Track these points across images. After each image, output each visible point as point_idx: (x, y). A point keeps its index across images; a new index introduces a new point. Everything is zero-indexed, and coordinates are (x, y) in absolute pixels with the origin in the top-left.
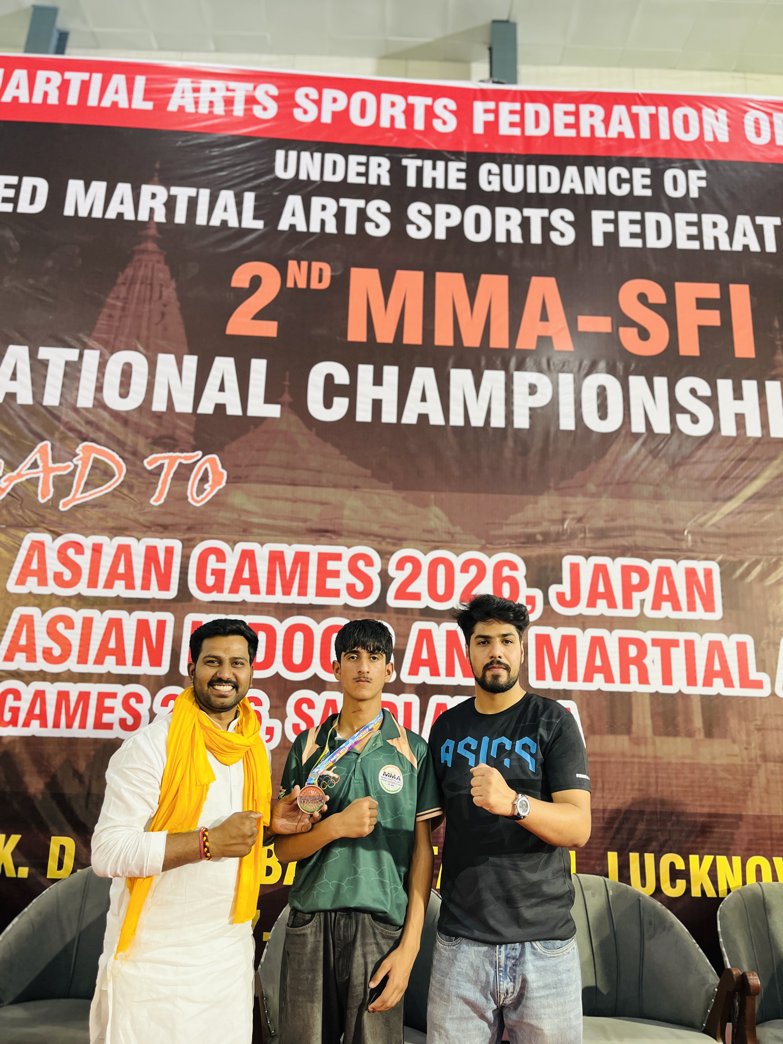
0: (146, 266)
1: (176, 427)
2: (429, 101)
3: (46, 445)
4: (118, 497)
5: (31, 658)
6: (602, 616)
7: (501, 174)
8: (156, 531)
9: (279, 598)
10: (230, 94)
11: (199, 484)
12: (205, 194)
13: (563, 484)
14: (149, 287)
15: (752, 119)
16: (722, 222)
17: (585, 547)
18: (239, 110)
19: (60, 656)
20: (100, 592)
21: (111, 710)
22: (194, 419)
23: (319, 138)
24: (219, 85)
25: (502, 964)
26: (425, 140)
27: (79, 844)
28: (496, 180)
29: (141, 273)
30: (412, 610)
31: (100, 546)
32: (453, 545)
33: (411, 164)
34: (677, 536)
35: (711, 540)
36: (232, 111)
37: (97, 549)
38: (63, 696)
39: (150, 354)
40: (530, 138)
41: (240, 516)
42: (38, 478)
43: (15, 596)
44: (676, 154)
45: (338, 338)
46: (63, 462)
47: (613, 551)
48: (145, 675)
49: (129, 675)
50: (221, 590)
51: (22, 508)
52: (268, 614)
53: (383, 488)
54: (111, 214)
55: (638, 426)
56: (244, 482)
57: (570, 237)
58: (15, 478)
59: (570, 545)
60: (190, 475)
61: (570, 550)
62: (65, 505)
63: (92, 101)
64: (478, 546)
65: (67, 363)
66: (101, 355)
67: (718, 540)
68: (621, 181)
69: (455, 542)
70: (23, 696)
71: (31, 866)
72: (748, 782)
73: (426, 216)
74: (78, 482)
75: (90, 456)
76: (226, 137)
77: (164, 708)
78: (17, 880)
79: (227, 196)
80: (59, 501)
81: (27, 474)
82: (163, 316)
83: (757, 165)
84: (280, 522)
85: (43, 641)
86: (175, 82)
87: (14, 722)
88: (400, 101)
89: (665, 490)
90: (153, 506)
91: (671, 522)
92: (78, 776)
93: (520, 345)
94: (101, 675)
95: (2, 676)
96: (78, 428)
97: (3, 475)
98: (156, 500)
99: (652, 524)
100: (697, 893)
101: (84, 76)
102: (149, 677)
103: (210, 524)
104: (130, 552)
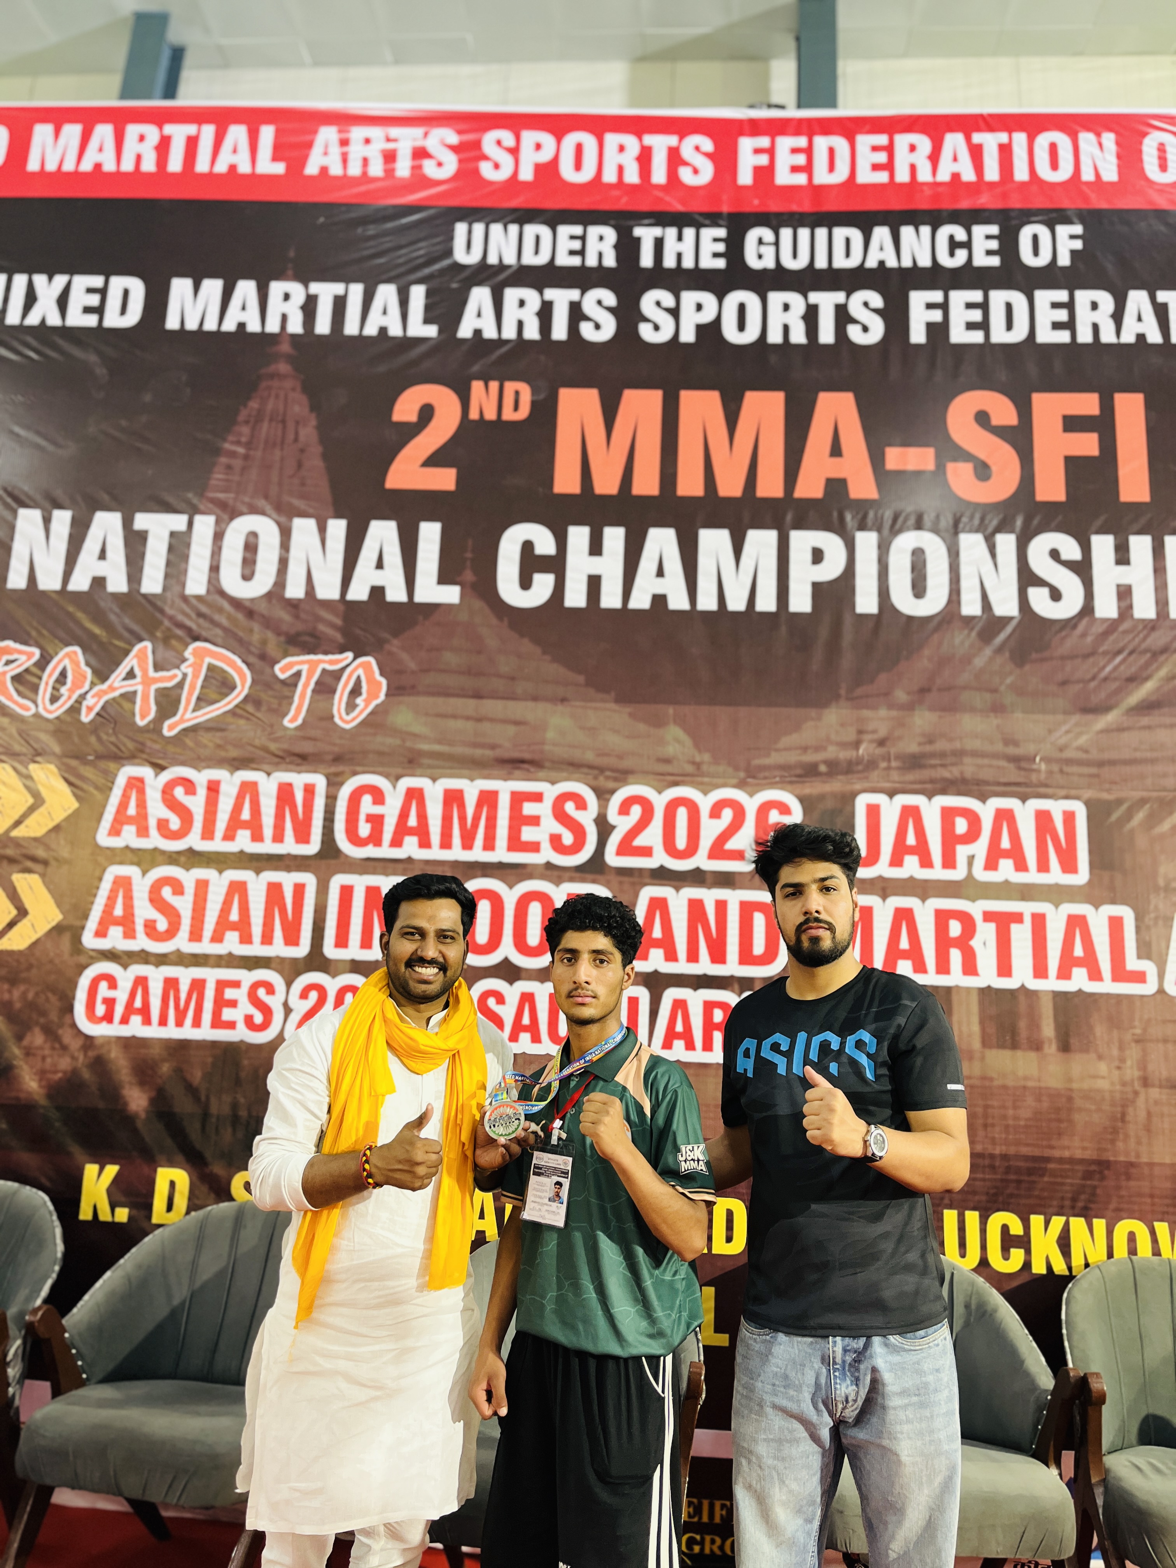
0: (277, 396)
1: (318, 619)
2: (673, 140)
3: (146, 647)
4: (241, 717)
5: (130, 934)
6: (911, 878)
7: (777, 244)
8: (291, 763)
9: (457, 853)
10: (391, 146)
11: (348, 698)
12: (356, 291)
13: (859, 691)
14: (280, 426)
15: (1155, 145)
16: (1106, 300)
17: (889, 781)
18: (403, 168)
19: (167, 931)
20: (217, 845)
21: (233, 1004)
22: (341, 608)
23: (514, 203)
24: (376, 132)
25: (839, 1360)
26: (668, 198)
27: (194, 1179)
28: (769, 252)
29: (270, 406)
30: (640, 871)
31: (218, 783)
32: (699, 779)
33: (646, 234)
34: (1024, 764)
35: (1074, 769)
36: (394, 170)
37: (213, 788)
38: (171, 984)
39: (283, 519)
40: (821, 187)
41: (404, 741)
42: (135, 693)
43: (108, 852)
44: (1039, 202)
45: (540, 489)
46: (168, 670)
47: (929, 786)
48: (278, 957)
49: (256, 957)
50: (378, 843)
51: (115, 733)
53: (603, 701)
54: (229, 326)
55: (971, 607)
56: (409, 695)
57: (877, 331)
58: (105, 692)
59: (867, 778)
60: (337, 685)
61: (867, 785)
62: (171, 728)
63: (202, 165)
64: (734, 781)
65: (173, 534)
66: (218, 522)
67: (1086, 770)
68: (954, 245)
69: (702, 775)
70: (120, 983)
71: (131, 1206)
72: (1119, 1115)
73: (668, 310)
74: (188, 697)
75: (203, 661)
76: (386, 208)
77: (303, 1002)
78: (113, 1226)
79: (387, 293)
80: (162, 723)
81: (122, 687)
82: (300, 465)
83: (1161, 214)
84: (459, 750)
85: (144, 911)
86: (315, 132)
87: (108, 1017)
88: (631, 142)
89: (1009, 699)
90: (286, 729)
91: (1016, 744)
92: (192, 1090)
93: (800, 492)
94: (220, 957)
95: (92, 958)
96: (188, 623)
97: (91, 689)
98: (292, 721)
99: (988, 748)
100: (1039, 1268)
101: (191, 129)
102: (283, 959)
103: (364, 753)
104: (257, 792)
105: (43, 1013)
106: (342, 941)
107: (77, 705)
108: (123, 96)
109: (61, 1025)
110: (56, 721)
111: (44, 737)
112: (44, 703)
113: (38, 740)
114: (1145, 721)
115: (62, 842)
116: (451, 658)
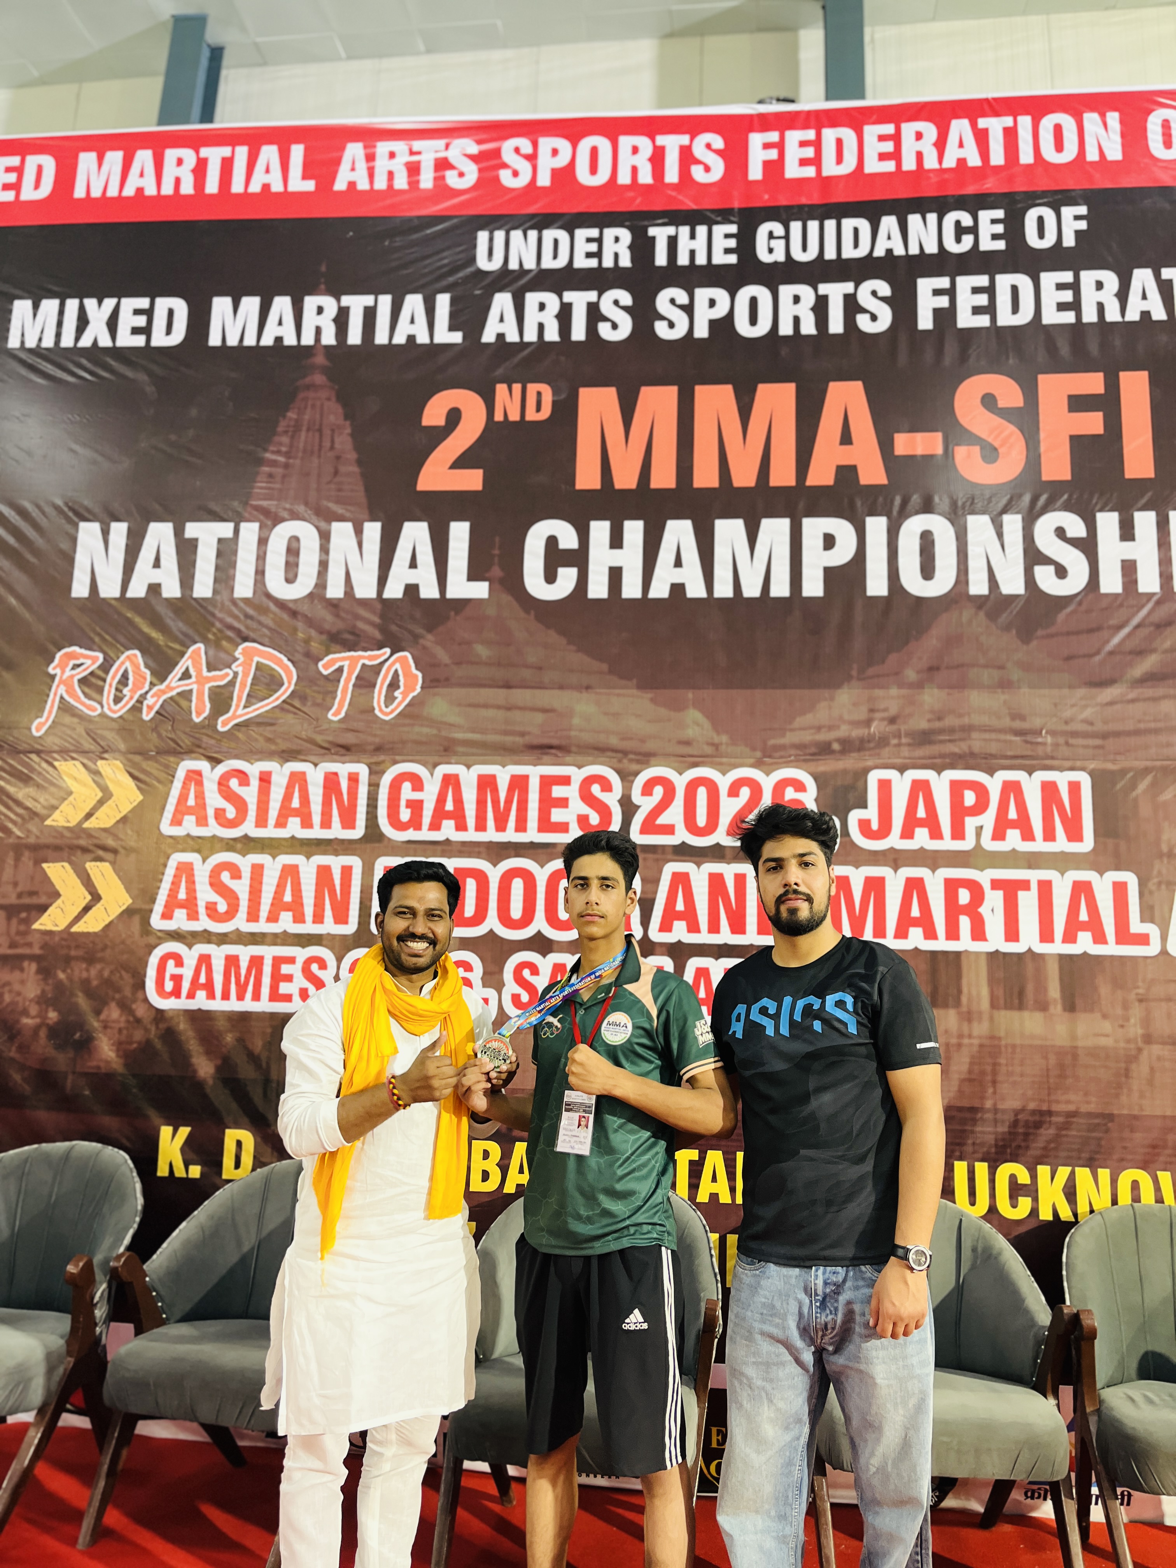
0: (313, 406)
1: (357, 617)
2: (685, 139)
3: (199, 648)
4: (288, 711)
5: (193, 915)
6: (922, 849)
7: (787, 237)
8: (336, 754)
9: (491, 835)
10: (415, 158)
11: (387, 691)
12: (385, 302)
13: (871, 671)
14: (317, 435)
15: (1160, 122)
16: (1110, 279)
17: (899, 758)
18: (427, 181)
19: (226, 912)
20: (270, 832)
21: (289, 978)
22: (379, 606)
23: (532, 209)
24: (400, 146)
26: (680, 197)
27: (259, 1139)
28: (779, 246)
29: (307, 416)
30: (663, 847)
31: (269, 774)
32: (718, 760)
33: (660, 234)
35: (1080, 741)
36: (418, 182)
37: (265, 779)
38: (232, 961)
39: (322, 524)
40: (829, 179)
41: (439, 731)
42: (191, 691)
43: (171, 840)
44: (1044, 184)
45: (563, 487)
46: (220, 670)
47: (938, 761)
48: (328, 934)
49: (309, 935)
50: (418, 827)
51: (173, 730)
52: (478, 856)
53: (626, 687)
54: (267, 340)
55: (978, 586)
56: (444, 687)
57: (885, 317)
58: (164, 692)
59: (879, 754)
60: (376, 679)
61: (879, 761)
62: (224, 724)
63: (237, 185)
64: (752, 761)
65: (220, 541)
66: (262, 528)
67: (1090, 742)
68: (960, 231)
69: (721, 757)
70: (186, 961)
71: (203, 1163)
72: (1123, 1072)
73: (682, 307)
74: (240, 694)
75: (252, 661)
76: (410, 220)
78: (187, 1181)
79: (414, 302)
80: (217, 720)
81: (178, 687)
82: (336, 473)
83: (1165, 191)
84: (490, 738)
85: (205, 894)
86: (343, 149)
87: (176, 993)
88: (644, 144)
89: (1015, 674)
90: (331, 721)
91: (1022, 718)
92: (253, 1058)
93: (812, 480)
94: (275, 935)
95: (159, 938)
96: (236, 624)
97: (150, 689)
98: (336, 714)
99: (995, 723)
100: (1046, 1215)
101: (226, 151)
102: (333, 937)
103: (404, 742)
104: (306, 781)
105: (118, 990)
107: (138, 705)
108: (160, 123)
109: (134, 1001)
110: (121, 721)
111: (110, 735)
112: (108, 704)
113: (103, 738)
114: (1149, 692)
115: (129, 832)
116: (482, 651)
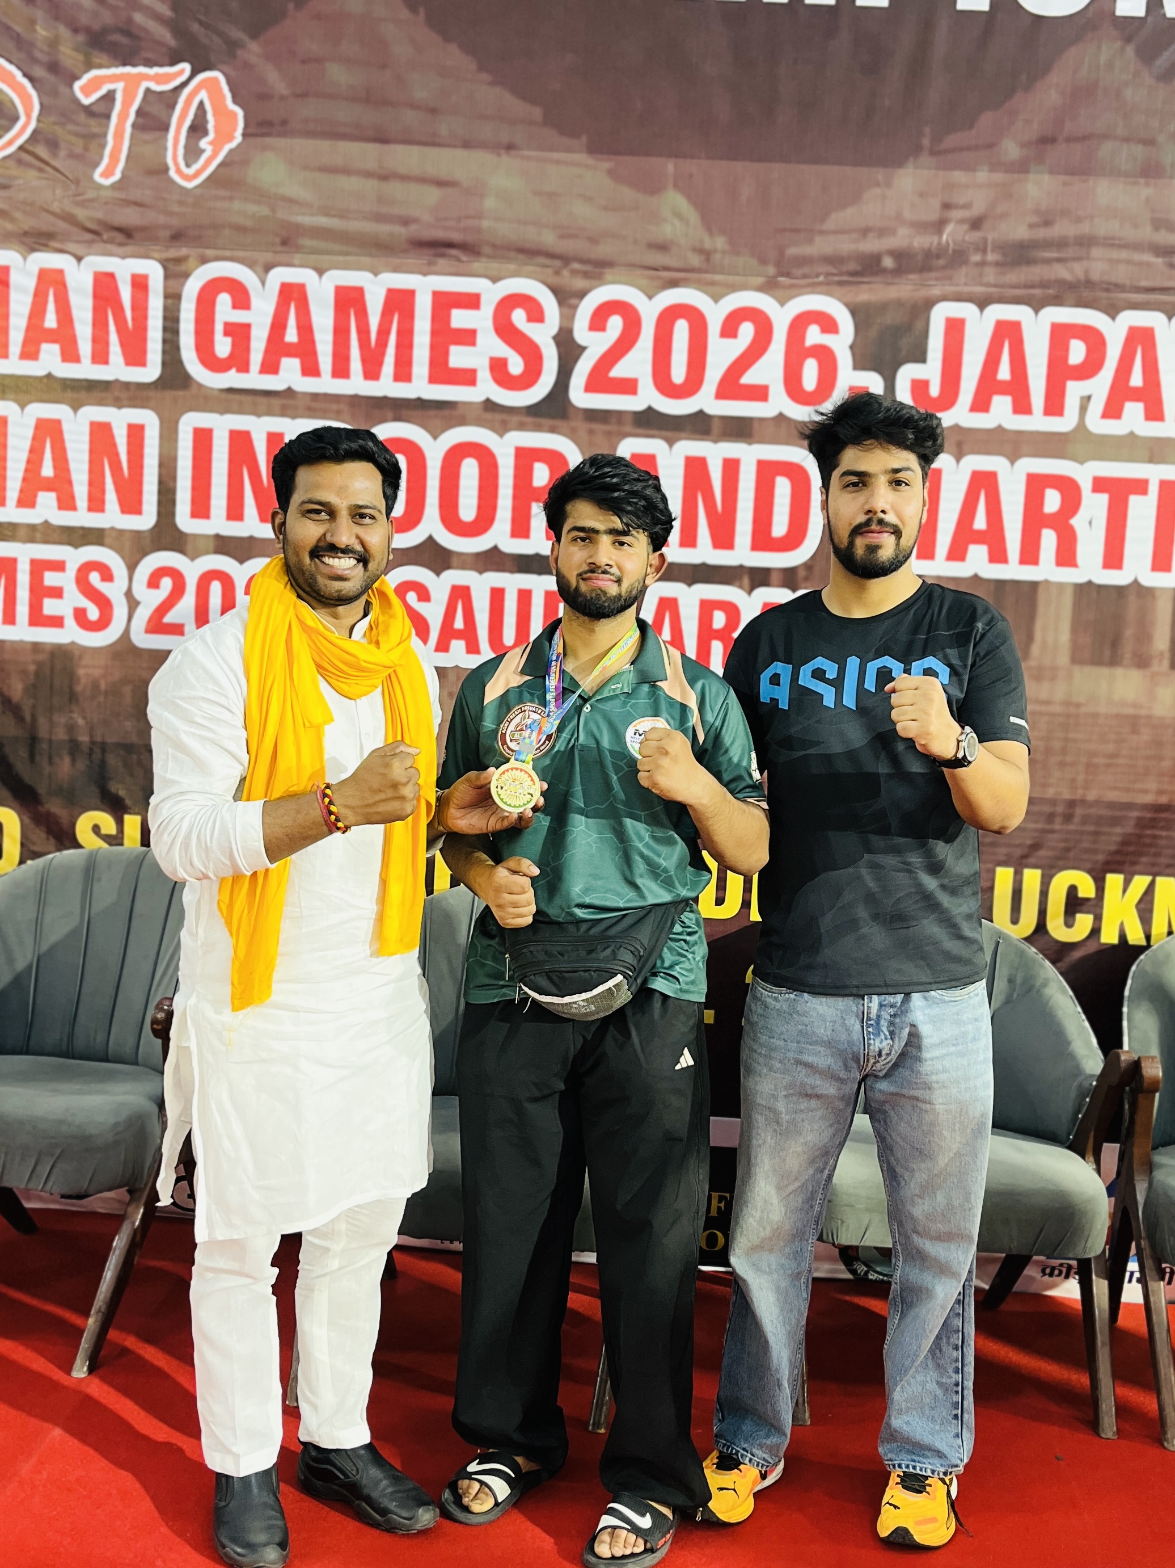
1: (134, 5)
4: (29, 165)
6: (1000, 429)
8: (111, 241)
9: (357, 384)
11: (188, 137)
13: (951, 140)
17: (981, 284)
20: (14, 365)
21: (57, 593)
27: (30, 822)
30: (619, 414)
31: (6, 270)
32: (708, 277)
37: (1, 278)
41: (273, 210)
47: (1037, 292)
48: (113, 529)
50: (244, 367)
53: (568, 150)
56: (280, 134)
59: (950, 278)
60: (170, 117)
61: (950, 289)
64: (760, 280)
69: (714, 272)
77: (153, 592)
84: (355, 225)
89: (1169, 156)
90: (100, 187)
92: (11, 707)
94: (33, 527)
98: (107, 173)
99: (1129, 234)
100: (1111, 936)
102: (121, 532)
103: (216, 227)
104: (64, 285)
106: (201, 509)
116: (338, 75)
